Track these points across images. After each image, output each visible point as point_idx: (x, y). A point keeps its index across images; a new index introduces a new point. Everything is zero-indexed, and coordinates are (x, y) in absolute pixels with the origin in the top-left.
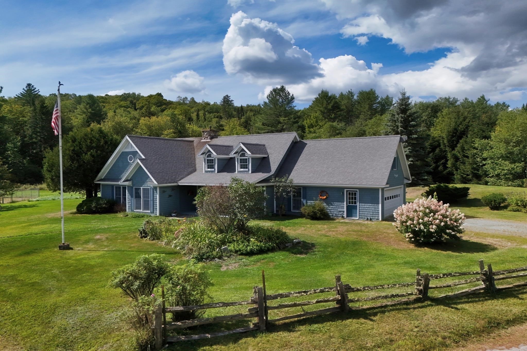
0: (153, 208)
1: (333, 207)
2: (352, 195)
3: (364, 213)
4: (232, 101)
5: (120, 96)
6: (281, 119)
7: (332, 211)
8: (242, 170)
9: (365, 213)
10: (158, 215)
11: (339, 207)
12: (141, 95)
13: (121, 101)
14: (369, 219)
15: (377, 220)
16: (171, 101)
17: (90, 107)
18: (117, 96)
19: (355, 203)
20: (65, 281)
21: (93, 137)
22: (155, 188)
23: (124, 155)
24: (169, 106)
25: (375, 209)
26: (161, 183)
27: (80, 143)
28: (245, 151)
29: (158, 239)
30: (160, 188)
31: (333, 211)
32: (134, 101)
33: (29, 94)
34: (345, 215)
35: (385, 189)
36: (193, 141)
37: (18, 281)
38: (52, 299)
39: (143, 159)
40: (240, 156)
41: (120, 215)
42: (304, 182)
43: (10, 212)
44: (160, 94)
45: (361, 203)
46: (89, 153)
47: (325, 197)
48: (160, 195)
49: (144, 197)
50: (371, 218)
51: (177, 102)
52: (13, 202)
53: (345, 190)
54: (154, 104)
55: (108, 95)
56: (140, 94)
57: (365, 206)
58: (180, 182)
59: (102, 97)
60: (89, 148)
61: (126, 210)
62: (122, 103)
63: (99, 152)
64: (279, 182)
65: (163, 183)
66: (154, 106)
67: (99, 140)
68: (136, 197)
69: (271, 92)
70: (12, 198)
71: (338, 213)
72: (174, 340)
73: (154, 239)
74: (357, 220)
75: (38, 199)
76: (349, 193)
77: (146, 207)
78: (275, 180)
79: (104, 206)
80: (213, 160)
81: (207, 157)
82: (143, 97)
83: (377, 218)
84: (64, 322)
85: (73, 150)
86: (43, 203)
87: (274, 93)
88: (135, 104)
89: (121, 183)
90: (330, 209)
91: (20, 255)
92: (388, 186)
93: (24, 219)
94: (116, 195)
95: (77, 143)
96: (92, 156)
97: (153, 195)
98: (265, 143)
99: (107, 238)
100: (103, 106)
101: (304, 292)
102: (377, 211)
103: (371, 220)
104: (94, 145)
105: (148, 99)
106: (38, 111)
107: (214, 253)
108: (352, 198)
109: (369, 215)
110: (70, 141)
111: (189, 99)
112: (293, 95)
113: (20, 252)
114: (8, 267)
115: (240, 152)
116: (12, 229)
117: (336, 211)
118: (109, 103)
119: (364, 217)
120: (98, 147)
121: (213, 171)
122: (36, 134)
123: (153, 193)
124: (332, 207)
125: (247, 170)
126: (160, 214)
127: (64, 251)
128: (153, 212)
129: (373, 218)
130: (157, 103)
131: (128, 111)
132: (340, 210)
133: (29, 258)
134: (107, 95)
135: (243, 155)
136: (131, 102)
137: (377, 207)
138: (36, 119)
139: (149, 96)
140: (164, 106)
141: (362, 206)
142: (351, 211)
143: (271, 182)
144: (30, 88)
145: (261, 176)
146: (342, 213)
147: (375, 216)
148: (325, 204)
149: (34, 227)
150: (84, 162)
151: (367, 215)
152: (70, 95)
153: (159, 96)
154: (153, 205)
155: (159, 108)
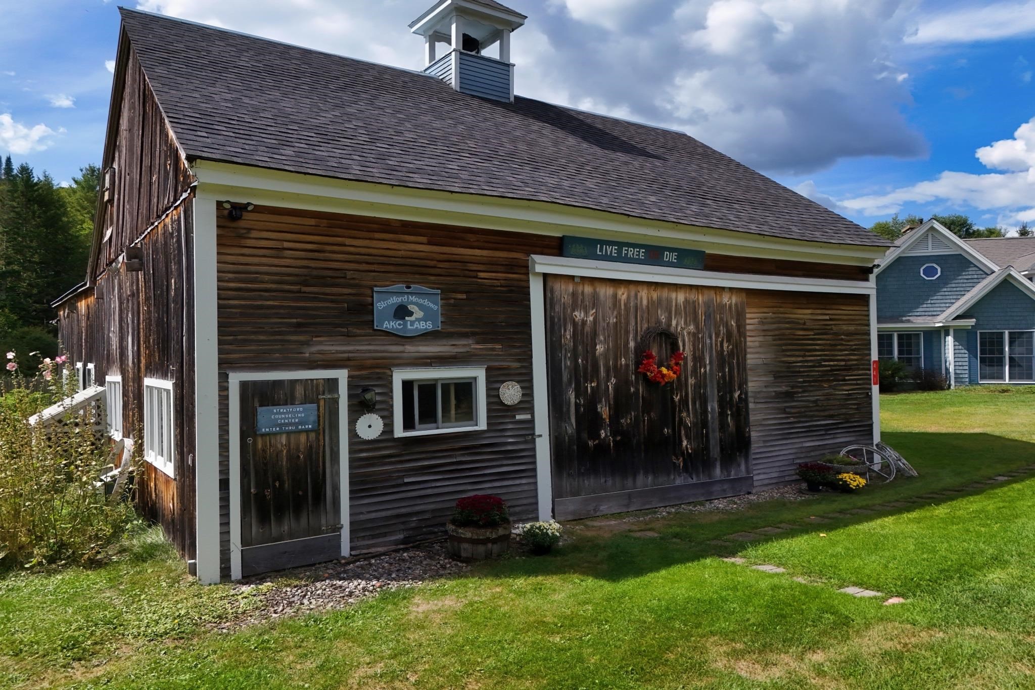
49: (1015, 353)
61: (948, 384)
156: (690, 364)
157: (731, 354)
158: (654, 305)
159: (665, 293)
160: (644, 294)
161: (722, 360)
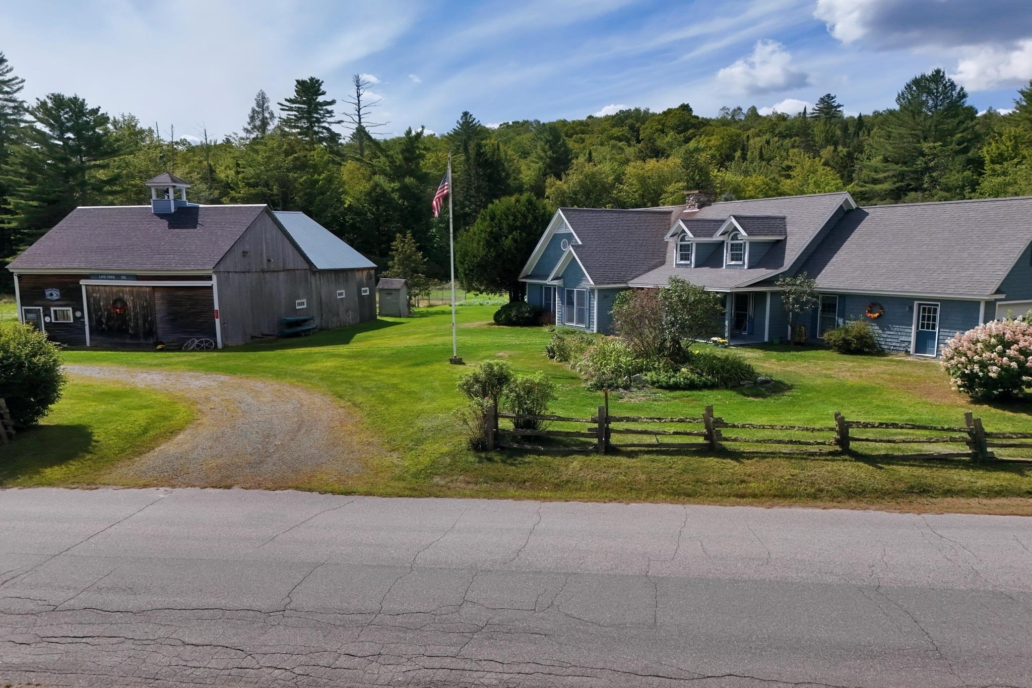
0: (589, 322)
1: (891, 333)
2: (929, 312)
4: (839, 106)
5: (613, 117)
6: (925, 146)
7: (888, 340)
8: (733, 263)
10: (595, 332)
11: (903, 334)
12: (651, 111)
13: (614, 126)
16: (706, 119)
17: (551, 147)
18: (607, 118)
19: (934, 328)
20: (441, 393)
21: (518, 211)
22: (592, 291)
23: (556, 238)
24: (701, 130)
26: (600, 284)
27: (499, 220)
28: (738, 231)
29: (566, 360)
30: (600, 290)
31: (890, 340)
32: (637, 125)
33: (465, 130)
34: (912, 349)
35: (998, 303)
36: (670, 213)
37: (398, 389)
38: (420, 407)
39: (579, 246)
40: (732, 240)
41: (546, 329)
42: (842, 286)
43: (423, 319)
44: (687, 106)
45: (944, 328)
46: (510, 237)
47: (877, 314)
48: (598, 301)
49: (578, 305)
51: (717, 120)
52: (431, 306)
53: (916, 303)
54: (673, 129)
55: (593, 117)
56: (648, 110)
57: (951, 334)
58: (632, 281)
59: (581, 123)
60: (512, 228)
61: (555, 324)
62: (616, 131)
63: (524, 234)
64: (790, 285)
65: (603, 284)
66: (672, 133)
67: (525, 217)
68: (568, 304)
69: (909, 87)
70: (429, 300)
71: (898, 345)
72: (507, 445)
73: (561, 361)
74: (933, 358)
75: (461, 302)
76: (924, 309)
77: (581, 320)
78: (784, 281)
79: (527, 314)
80: (688, 245)
81: (681, 241)
82: (654, 115)
84: (424, 424)
85: (491, 232)
86: (466, 309)
87: (914, 88)
88: (638, 131)
89: (549, 282)
90: (885, 336)
91: (409, 366)
92: (1003, 296)
93: (434, 328)
94: (546, 300)
95: (496, 221)
96: (515, 241)
97: (590, 301)
98: (786, 215)
99: (510, 356)
100: (581, 139)
101: (658, 419)
104: (518, 223)
105: (662, 120)
106: (472, 161)
107: (620, 381)
108: (929, 317)
110: (488, 218)
111: (745, 111)
112: (962, 89)
113: (410, 363)
114: (394, 376)
115: (732, 232)
116: (415, 338)
117: (896, 341)
118: (592, 132)
120: (523, 228)
121: (686, 265)
122: (469, 200)
123: (590, 298)
124: (888, 332)
125: (741, 263)
126: (599, 331)
127: (455, 366)
128: (589, 327)
130: (678, 126)
131: (620, 148)
132: (903, 339)
133: (416, 369)
134: (590, 117)
135: (735, 237)
136: (632, 127)
138: (469, 175)
139: (664, 113)
140: (691, 131)
141: (944, 334)
142: (924, 342)
143: (776, 285)
144: (466, 118)
145: (763, 273)
146: (906, 344)
148: (877, 327)
149: (437, 338)
150: (504, 250)
152: (531, 124)
153: (683, 110)
154: (589, 316)
155: (682, 135)
156: (132, 309)
157: (147, 306)
158: (118, 292)
159: (121, 288)
160: (114, 288)
161: (143, 308)
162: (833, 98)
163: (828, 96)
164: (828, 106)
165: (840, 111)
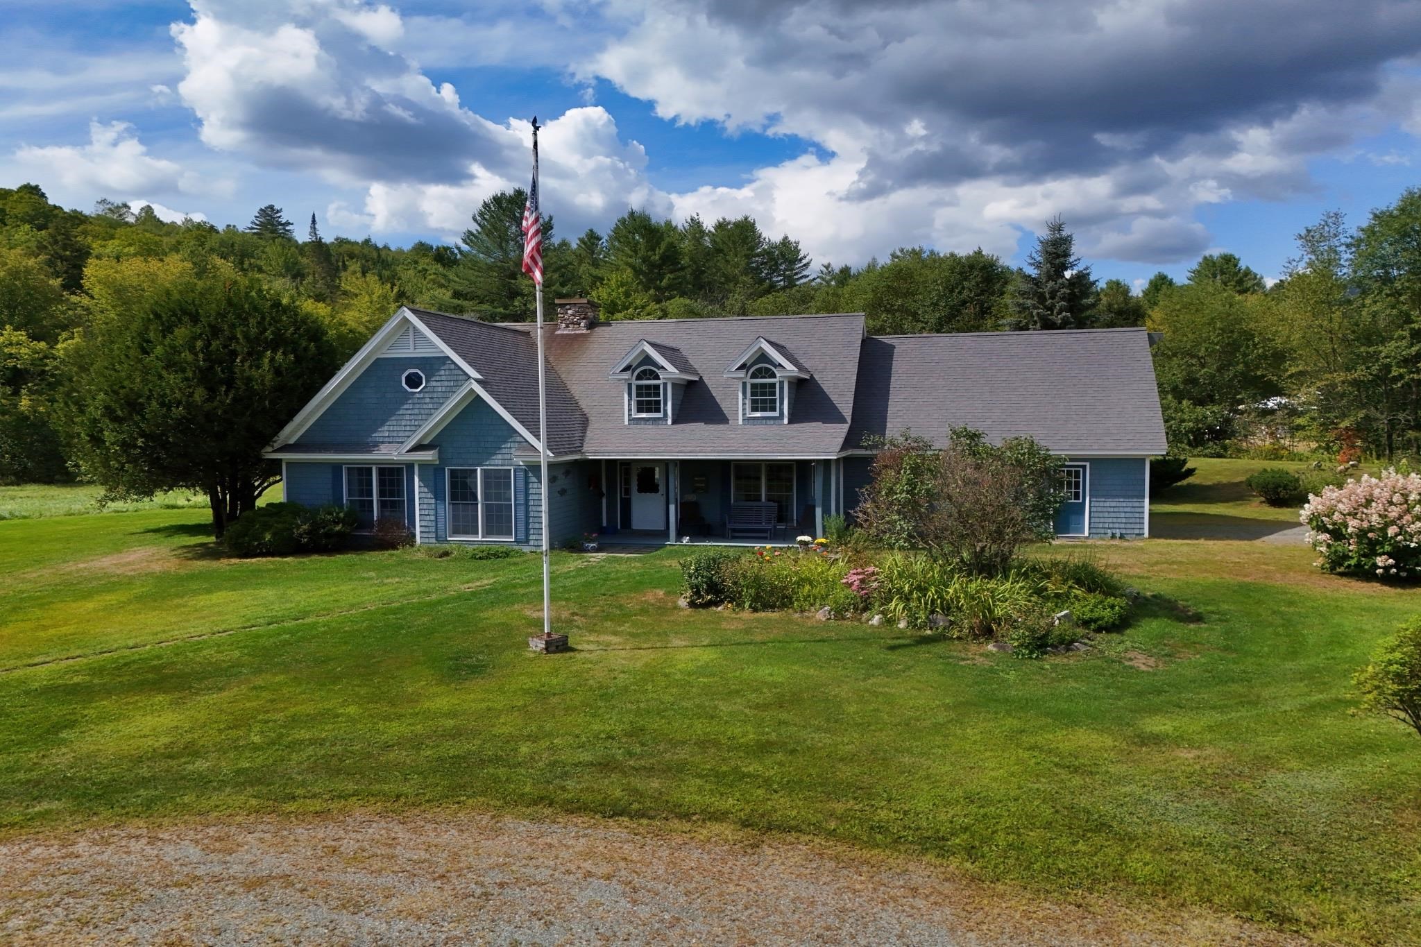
0: (527, 530)
2: (1069, 476)
3: (1102, 520)
4: (288, 223)
8: (758, 414)
9: (1106, 520)
10: (544, 548)
14: (1118, 535)
15: (1138, 537)
19: (1076, 497)
22: (534, 468)
23: (384, 369)
25: (1133, 510)
40: (752, 377)
44: (36, 188)
45: (1096, 496)
49: (487, 497)
50: (1124, 531)
51: (95, 219)
54: (24, 221)
57: (1107, 504)
58: (584, 447)
61: (412, 540)
68: (455, 498)
74: (1085, 538)
77: (498, 528)
80: (656, 387)
81: (638, 379)
83: (1137, 531)
87: (494, 209)
94: (351, 493)
97: (527, 489)
102: (1137, 515)
103: (1122, 537)
108: (1070, 485)
109: (1117, 526)
111: (135, 210)
115: (753, 365)
119: (1102, 531)
121: (659, 419)
125: (774, 414)
126: (554, 546)
128: (527, 541)
129: (1129, 531)
130: (33, 218)
137: (1137, 504)
141: (1097, 504)
147: (1133, 526)
151: (1111, 526)
153: (31, 193)
154: (527, 518)
162: (278, 212)
163: (271, 207)
164: (270, 222)
165: (288, 231)
